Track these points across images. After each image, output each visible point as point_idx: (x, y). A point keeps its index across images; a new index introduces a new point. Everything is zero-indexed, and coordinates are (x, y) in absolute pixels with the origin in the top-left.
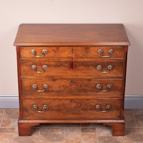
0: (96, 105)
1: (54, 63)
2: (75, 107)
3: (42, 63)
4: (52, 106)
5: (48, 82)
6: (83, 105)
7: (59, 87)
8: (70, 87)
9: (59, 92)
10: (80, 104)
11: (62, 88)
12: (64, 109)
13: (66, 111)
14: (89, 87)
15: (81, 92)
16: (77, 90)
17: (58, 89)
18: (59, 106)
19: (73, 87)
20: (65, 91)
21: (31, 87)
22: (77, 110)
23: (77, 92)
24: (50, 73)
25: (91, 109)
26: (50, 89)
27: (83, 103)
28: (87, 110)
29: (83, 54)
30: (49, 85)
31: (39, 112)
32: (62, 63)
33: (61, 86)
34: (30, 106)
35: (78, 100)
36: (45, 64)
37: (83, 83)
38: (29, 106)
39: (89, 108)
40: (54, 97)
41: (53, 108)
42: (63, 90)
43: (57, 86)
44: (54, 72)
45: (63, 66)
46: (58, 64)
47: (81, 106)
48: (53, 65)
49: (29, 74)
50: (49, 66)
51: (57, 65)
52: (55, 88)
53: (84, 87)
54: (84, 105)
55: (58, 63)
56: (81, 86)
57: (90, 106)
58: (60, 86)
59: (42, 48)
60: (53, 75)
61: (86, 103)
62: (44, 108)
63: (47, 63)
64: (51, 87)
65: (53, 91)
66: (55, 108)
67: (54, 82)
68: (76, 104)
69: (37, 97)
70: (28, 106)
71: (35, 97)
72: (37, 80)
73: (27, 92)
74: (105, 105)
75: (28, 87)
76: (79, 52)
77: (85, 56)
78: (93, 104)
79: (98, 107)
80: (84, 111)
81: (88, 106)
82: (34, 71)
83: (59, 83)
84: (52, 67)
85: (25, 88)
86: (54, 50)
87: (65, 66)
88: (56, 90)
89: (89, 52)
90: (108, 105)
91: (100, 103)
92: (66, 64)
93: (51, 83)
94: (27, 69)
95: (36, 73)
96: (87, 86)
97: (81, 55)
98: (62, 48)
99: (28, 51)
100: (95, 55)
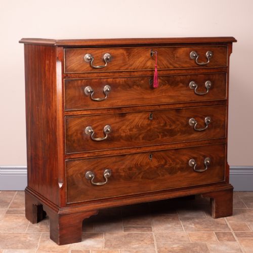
0: (188, 158)
1: (123, 79)
2: (157, 167)
3: (102, 80)
4: (119, 171)
5: (112, 120)
6: (169, 161)
7: (131, 130)
8: (149, 128)
9: (129, 138)
10: (164, 161)
11: (135, 131)
12: (139, 174)
13: (142, 178)
14: (179, 125)
15: (166, 136)
16: (160, 133)
17: (129, 133)
18: (130, 169)
19: (154, 128)
20: (141, 136)
21: (82, 133)
22: (160, 174)
23: (160, 136)
24: (116, 101)
25: (181, 169)
26: (116, 135)
27: (169, 157)
28: (175, 173)
29: (168, 61)
30: (113, 127)
31: (98, 184)
32: (135, 79)
33: (134, 128)
34: (81, 174)
35: (162, 153)
36: (107, 81)
37: (169, 118)
38: (79, 175)
39: (178, 166)
40: (121, 151)
41: (121, 174)
42: (136, 134)
43: (127, 126)
44: (123, 99)
45: (138, 86)
46: (130, 83)
47: (165, 164)
48: (121, 83)
49: (79, 105)
50: (114, 86)
51: (128, 85)
52: (124, 132)
53: (171, 126)
54: (171, 162)
55: (129, 79)
56: (165, 125)
57: (180, 162)
58: (132, 127)
59: (103, 50)
60: (120, 104)
61: (173, 157)
62: (105, 175)
63: (110, 80)
64: (118, 130)
65: (119, 138)
66: (123, 174)
67: (123, 119)
68: (159, 162)
69: (92, 155)
70: (77, 174)
71: (89, 155)
72: (94, 118)
73: (76, 145)
74: (201, 157)
75: (77, 133)
76: (161, 58)
77: (170, 64)
78: (184, 158)
79: (193, 163)
80: (170, 173)
81: (177, 164)
82: (89, 97)
83: (131, 121)
84: (119, 88)
85: (71, 135)
86: (123, 54)
87: (141, 86)
88: (126, 136)
89: (177, 57)
90: (207, 158)
91: (195, 156)
92: (142, 82)
93: (118, 122)
94: (77, 94)
95: (92, 102)
96: (174, 122)
97: (165, 62)
98: (136, 50)
99: (80, 56)
100: (186, 62)
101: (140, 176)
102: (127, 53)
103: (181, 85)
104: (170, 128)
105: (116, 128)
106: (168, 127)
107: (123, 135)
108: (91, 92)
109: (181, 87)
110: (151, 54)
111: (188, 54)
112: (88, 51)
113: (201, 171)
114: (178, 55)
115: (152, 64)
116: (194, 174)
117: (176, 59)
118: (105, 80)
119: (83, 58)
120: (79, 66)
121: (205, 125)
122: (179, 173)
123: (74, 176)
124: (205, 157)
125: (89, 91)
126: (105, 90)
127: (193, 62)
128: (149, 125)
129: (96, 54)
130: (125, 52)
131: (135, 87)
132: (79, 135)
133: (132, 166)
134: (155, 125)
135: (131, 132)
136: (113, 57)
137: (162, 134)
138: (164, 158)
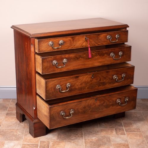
0: (117, 99)
1: (74, 55)
2: (99, 105)
3: (62, 56)
4: (79, 109)
6: (106, 101)
7: (81, 84)
8: (91, 83)
9: (81, 89)
10: (103, 102)
11: (84, 85)
12: (89, 110)
13: (91, 112)
14: (107, 79)
15: (100, 86)
17: (80, 86)
18: (85, 108)
19: (94, 82)
20: (87, 87)
21: (55, 88)
22: (100, 109)
25: (113, 105)
26: (73, 88)
27: (106, 99)
28: (109, 107)
30: (72, 84)
31: (67, 118)
34: (58, 113)
35: (102, 98)
36: (65, 57)
37: (102, 76)
39: (111, 103)
41: (79, 111)
43: (79, 83)
44: (73, 65)
47: (104, 103)
48: (73, 57)
49: (50, 71)
51: (77, 57)
52: (78, 86)
53: (103, 80)
54: (107, 102)
55: (77, 54)
56: (100, 80)
58: (82, 83)
59: (59, 39)
61: (108, 99)
62: (71, 112)
63: (67, 56)
64: (74, 85)
65: (75, 89)
66: (81, 111)
67: (77, 79)
68: (100, 102)
72: (61, 80)
73: (51, 95)
75: (52, 89)
76: (91, 40)
77: (96, 43)
78: (114, 99)
79: (119, 101)
80: (106, 108)
81: (110, 102)
82: (55, 66)
83: (82, 79)
84: (72, 60)
85: (49, 90)
86: (70, 40)
87: (83, 58)
88: (78, 88)
89: (100, 39)
90: (127, 98)
91: (120, 97)
92: (84, 55)
93: (74, 81)
94: (49, 65)
95: (56, 69)
96: (105, 78)
97: (93, 43)
98: (77, 37)
99: (46, 43)
100: (105, 41)
101: (90, 111)
102: (72, 39)
103: (106, 55)
104: (103, 81)
105: (74, 84)
106: (102, 81)
107: (77, 87)
108: (57, 63)
109: (106, 56)
110: (86, 39)
111: (106, 37)
112: (51, 40)
113: (123, 105)
114: (100, 38)
115: (86, 44)
116: (119, 107)
117: (99, 40)
118: (64, 56)
119: (48, 44)
120: (46, 48)
121: (122, 78)
122: (111, 107)
123: (54, 115)
124: (125, 97)
125: (55, 63)
126: (64, 62)
127: (109, 41)
128: (91, 81)
129: (55, 41)
130: (71, 39)
131: (80, 58)
132: (53, 89)
133: (85, 106)
134: (95, 80)
135: (81, 86)
136: (64, 42)
137: (98, 85)
138: (103, 100)
